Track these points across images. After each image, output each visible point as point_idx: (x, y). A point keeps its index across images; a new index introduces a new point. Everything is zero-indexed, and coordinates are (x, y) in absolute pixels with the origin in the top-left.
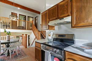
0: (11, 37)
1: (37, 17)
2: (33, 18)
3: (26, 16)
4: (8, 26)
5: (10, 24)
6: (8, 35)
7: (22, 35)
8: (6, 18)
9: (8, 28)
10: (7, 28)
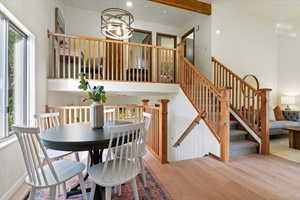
0: (105, 111)
1: (192, 31)
2: (175, 37)
3: (150, 33)
4: (97, 72)
5: (102, 64)
6: (95, 104)
7: (142, 104)
8: (90, 39)
9: (97, 78)
10: (92, 78)
